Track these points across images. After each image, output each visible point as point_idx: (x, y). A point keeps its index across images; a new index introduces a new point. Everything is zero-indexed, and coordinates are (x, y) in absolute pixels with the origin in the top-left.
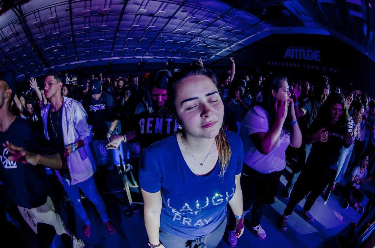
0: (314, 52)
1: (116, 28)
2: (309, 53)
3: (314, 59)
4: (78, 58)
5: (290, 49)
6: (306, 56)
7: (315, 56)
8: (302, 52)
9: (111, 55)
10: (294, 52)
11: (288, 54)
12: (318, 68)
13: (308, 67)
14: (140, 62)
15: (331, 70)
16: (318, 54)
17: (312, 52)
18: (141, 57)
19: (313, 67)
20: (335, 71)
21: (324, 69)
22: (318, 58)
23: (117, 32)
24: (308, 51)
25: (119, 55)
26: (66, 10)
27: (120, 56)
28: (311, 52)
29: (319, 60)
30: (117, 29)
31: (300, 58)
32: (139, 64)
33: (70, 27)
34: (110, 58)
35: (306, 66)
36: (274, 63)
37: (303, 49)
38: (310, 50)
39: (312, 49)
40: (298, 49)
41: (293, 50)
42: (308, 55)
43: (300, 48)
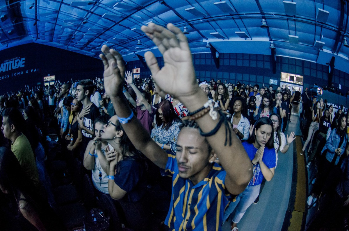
0: (20, 60)
6: (14, 66)
7: (21, 63)
8: (12, 63)
10: (6, 65)
11: (2, 68)
12: (22, 73)
15: (32, 70)
16: (23, 61)
20: (35, 70)
21: (27, 72)
22: (23, 64)
24: (16, 61)
28: (18, 61)
29: (24, 66)
31: (10, 69)
35: (14, 75)
37: (13, 60)
38: (18, 59)
39: (19, 58)
40: (10, 61)
41: (5, 64)
42: (16, 64)
43: (11, 61)
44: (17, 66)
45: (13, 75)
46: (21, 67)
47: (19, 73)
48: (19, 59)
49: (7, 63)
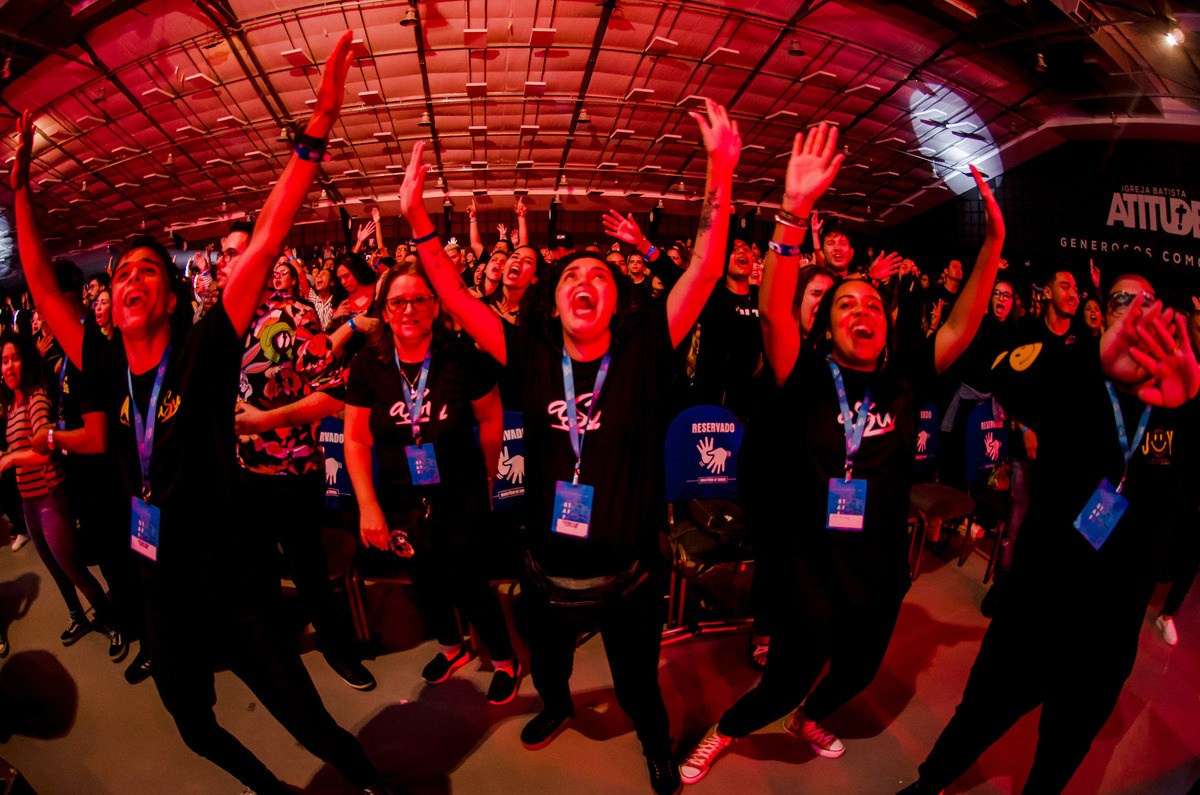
1: (577, 94)
2: (1178, 211)
3: (1191, 232)
4: (445, 182)
5: (1124, 195)
6: (1169, 221)
7: (1194, 219)
8: (1157, 206)
9: (559, 180)
10: (1136, 205)
11: (1118, 211)
13: (1177, 258)
14: (657, 212)
17: (1186, 206)
18: (657, 195)
19: (1190, 259)
23: (579, 106)
24: (1175, 203)
25: (588, 181)
26: (404, 23)
27: (588, 186)
28: (1182, 206)
30: (579, 97)
31: (1154, 227)
32: (652, 217)
33: (419, 77)
34: (556, 189)
35: (1169, 256)
36: (1078, 243)
37: (1160, 195)
38: (1180, 197)
39: (1184, 195)
40: (1147, 194)
41: (1130, 198)
42: (1175, 216)
43: (1151, 193)
44: (1180, 228)
45: (1167, 256)
46: (1195, 236)
47: (1192, 258)
48: (1183, 198)
49: (1142, 199)
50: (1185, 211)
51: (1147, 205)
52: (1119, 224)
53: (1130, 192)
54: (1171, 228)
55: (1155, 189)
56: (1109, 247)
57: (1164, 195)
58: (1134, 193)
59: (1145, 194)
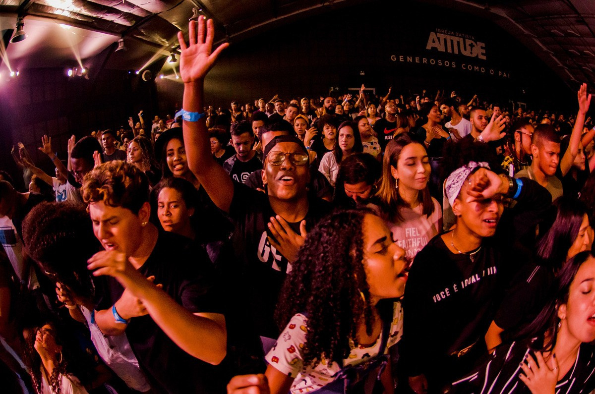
0: (476, 43)
2: (470, 45)
3: (477, 56)
5: (438, 34)
6: (465, 49)
7: (478, 51)
8: (458, 43)
10: (445, 40)
11: (434, 42)
12: (483, 70)
13: (470, 67)
15: (500, 73)
16: (482, 48)
17: (474, 43)
19: (476, 68)
20: (505, 75)
21: (492, 72)
22: (483, 54)
24: (468, 42)
28: (472, 43)
29: (484, 58)
31: (456, 52)
35: (466, 66)
36: (405, 59)
37: (460, 37)
38: (471, 39)
39: (473, 38)
40: (452, 35)
41: (442, 37)
42: (468, 47)
43: (455, 35)
44: (471, 53)
45: (464, 66)
46: (479, 57)
47: (478, 68)
48: (473, 40)
49: (449, 38)
50: (474, 46)
51: (452, 41)
52: (434, 49)
53: (441, 33)
54: (466, 53)
55: (457, 34)
56: (428, 61)
57: (462, 37)
58: (443, 33)
59: (450, 35)
